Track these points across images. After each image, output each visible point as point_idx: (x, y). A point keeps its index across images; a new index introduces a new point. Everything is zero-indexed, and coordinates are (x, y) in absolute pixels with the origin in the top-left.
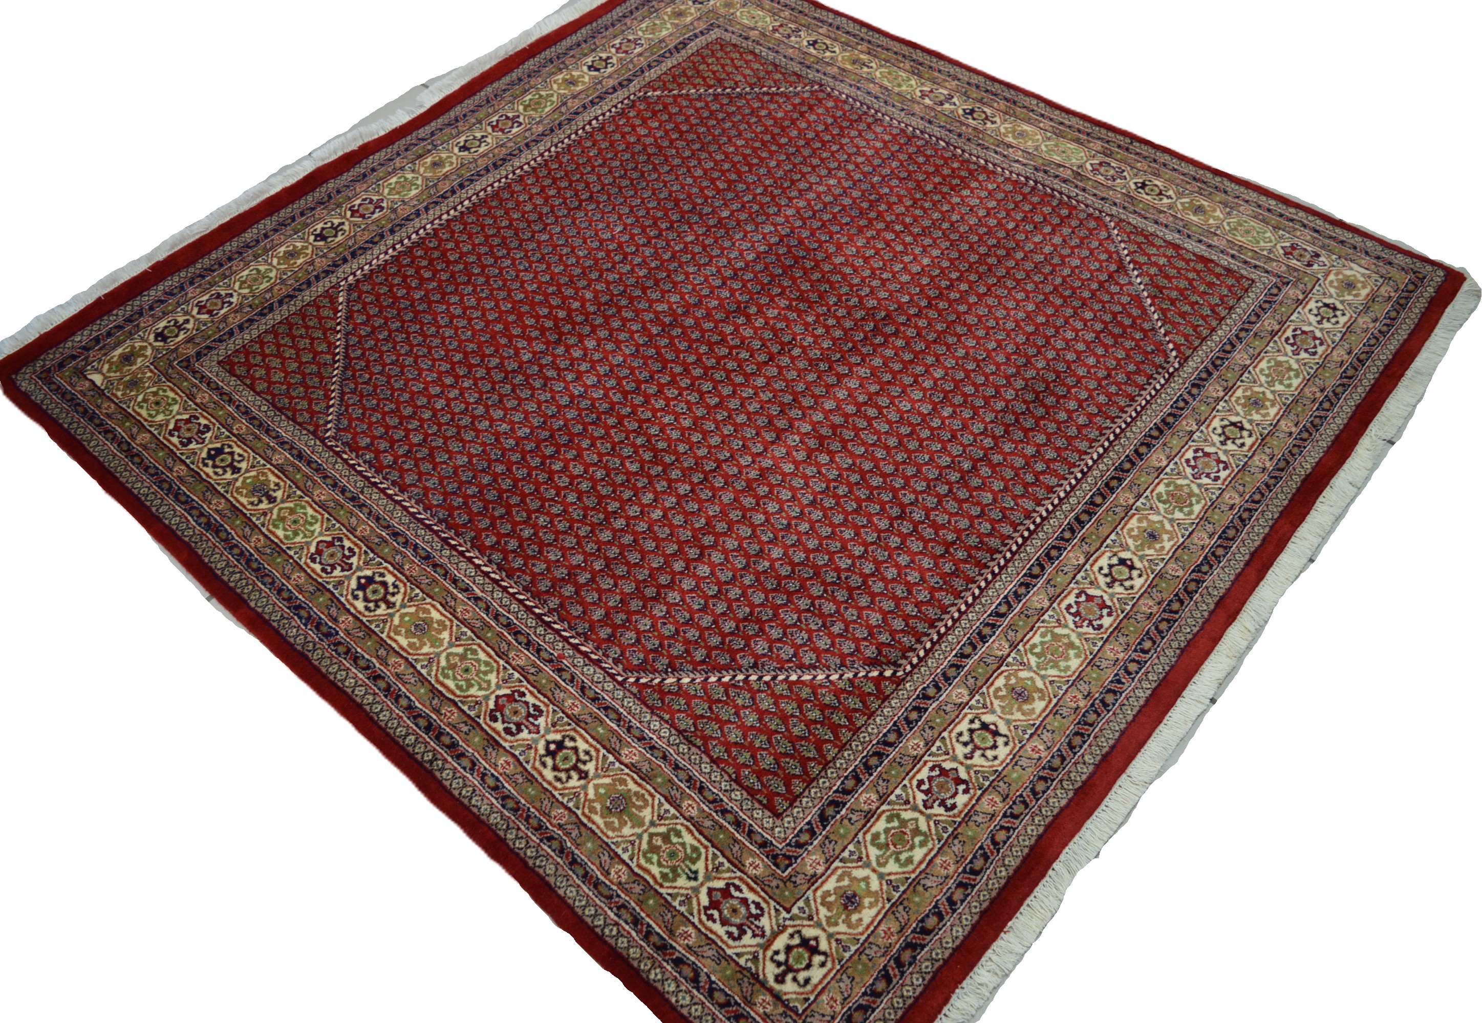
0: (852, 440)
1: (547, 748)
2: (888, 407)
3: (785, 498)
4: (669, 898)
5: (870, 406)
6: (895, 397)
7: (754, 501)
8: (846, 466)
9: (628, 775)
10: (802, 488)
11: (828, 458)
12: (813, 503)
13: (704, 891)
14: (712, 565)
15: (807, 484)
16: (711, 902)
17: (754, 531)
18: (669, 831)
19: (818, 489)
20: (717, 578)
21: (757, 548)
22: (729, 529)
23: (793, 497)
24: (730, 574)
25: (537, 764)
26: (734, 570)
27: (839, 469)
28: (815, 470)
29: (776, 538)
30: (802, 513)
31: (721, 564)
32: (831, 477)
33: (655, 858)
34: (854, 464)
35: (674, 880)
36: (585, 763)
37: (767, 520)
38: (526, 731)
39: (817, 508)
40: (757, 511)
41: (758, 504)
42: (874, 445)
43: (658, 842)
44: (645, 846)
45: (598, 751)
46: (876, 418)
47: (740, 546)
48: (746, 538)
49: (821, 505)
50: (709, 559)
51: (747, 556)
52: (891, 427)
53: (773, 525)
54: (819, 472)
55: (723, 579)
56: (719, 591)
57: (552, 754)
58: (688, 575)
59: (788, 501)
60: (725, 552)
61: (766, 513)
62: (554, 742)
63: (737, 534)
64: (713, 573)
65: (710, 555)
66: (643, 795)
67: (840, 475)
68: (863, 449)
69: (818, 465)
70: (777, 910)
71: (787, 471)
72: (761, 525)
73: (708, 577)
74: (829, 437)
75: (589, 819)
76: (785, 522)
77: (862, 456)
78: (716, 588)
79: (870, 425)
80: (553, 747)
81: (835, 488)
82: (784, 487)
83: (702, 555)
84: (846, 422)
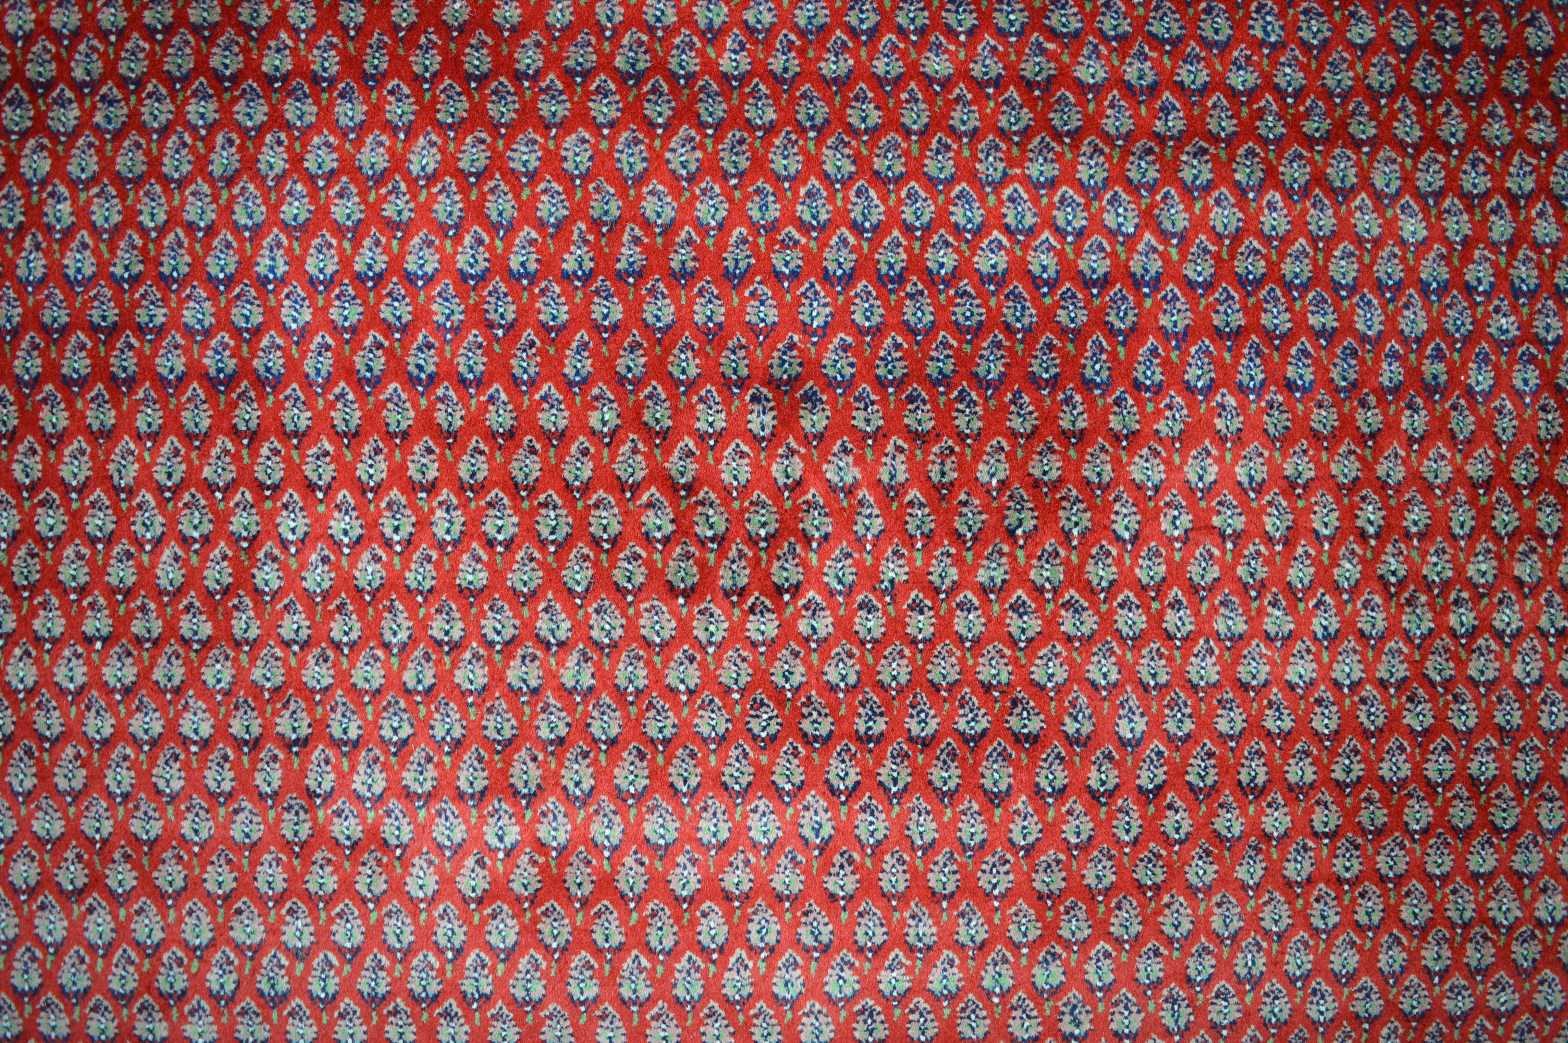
0: (598, 952)
2: (753, 951)
3: (340, 938)
5: (728, 915)
6: (797, 943)
7: (280, 886)
8: (519, 993)
10: (390, 951)
11: (512, 938)
12: (373, 1002)
14: (76, 933)
15: (409, 952)
17: (212, 945)
19: (415, 986)
20: (57, 965)
21: (180, 985)
22: (177, 894)
23: (356, 951)
24: (84, 982)
26: (99, 982)
27: (501, 983)
28: (459, 939)
29: (231, 1000)
30: (332, 1001)
31: (92, 948)
32: (468, 987)
34: (538, 1005)
37: (258, 950)
39: (367, 1019)
40: (264, 913)
41: (280, 900)
42: (623, 1004)
46: (704, 951)
47: (159, 948)
48: (185, 945)
49: (383, 1020)
50: (83, 917)
51: (147, 983)
52: (704, 998)
53: (254, 971)
54: (459, 953)
55: (65, 978)
56: (35, 994)
58: (18, 908)
59: (340, 951)
60: (122, 931)
61: (274, 931)
63: (180, 920)
64: (60, 949)
65: (91, 910)
67: (485, 999)
68: (592, 991)
69: (477, 936)
71: (412, 887)
72: (239, 948)
73: (44, 946)
74: (569, 899)
76: (283, 985)
77: (572, 1003)
78: (36, 981)
79: (673, 954)
81: (447, 1014)
82: (365, 916)
83: (80, 893)
84: (640, 900)
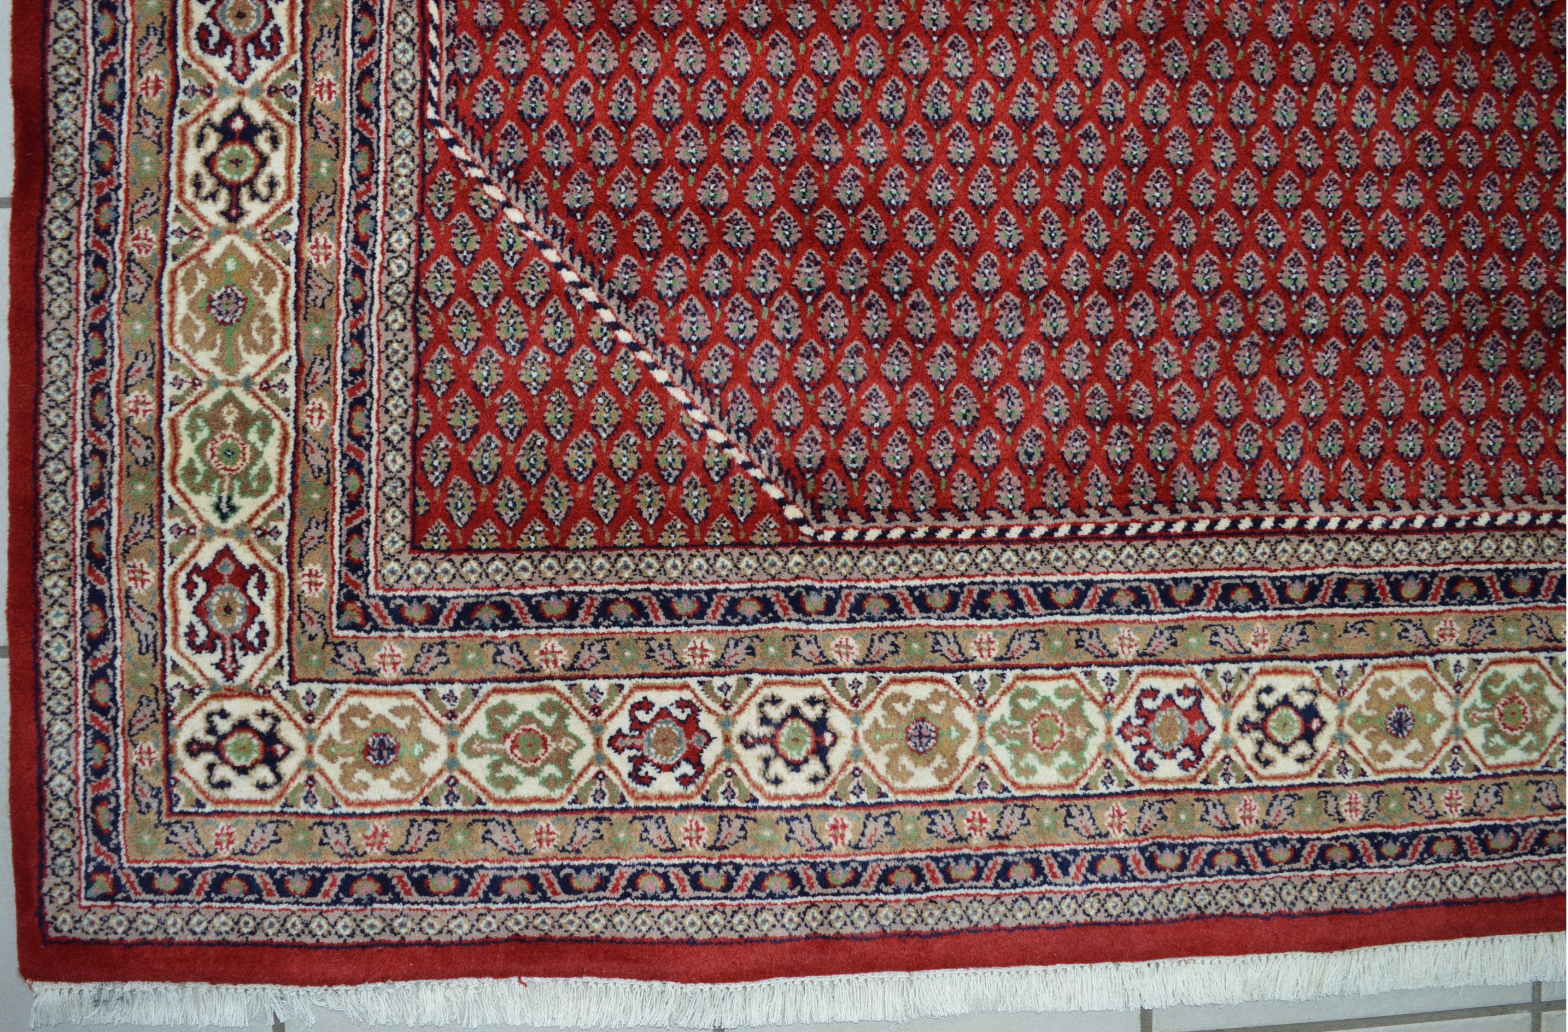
1: (228, 120)
4: (166, 506)
9: (286, 276)
13: (218, 544)
16: (211, 567)
18: (259, 416)
25: (193, 130)
33: (204, 434)
35: (196, 490)
36: (254, 195)
38: (227, 60)
43: (230, 416)
44: (207, 404)
45: (289, 195)
57: (226, 132)
62: (247, 118)
66: (273, 330)
70: (279, 664)
75: (173, 289)
80: (238, 124)
